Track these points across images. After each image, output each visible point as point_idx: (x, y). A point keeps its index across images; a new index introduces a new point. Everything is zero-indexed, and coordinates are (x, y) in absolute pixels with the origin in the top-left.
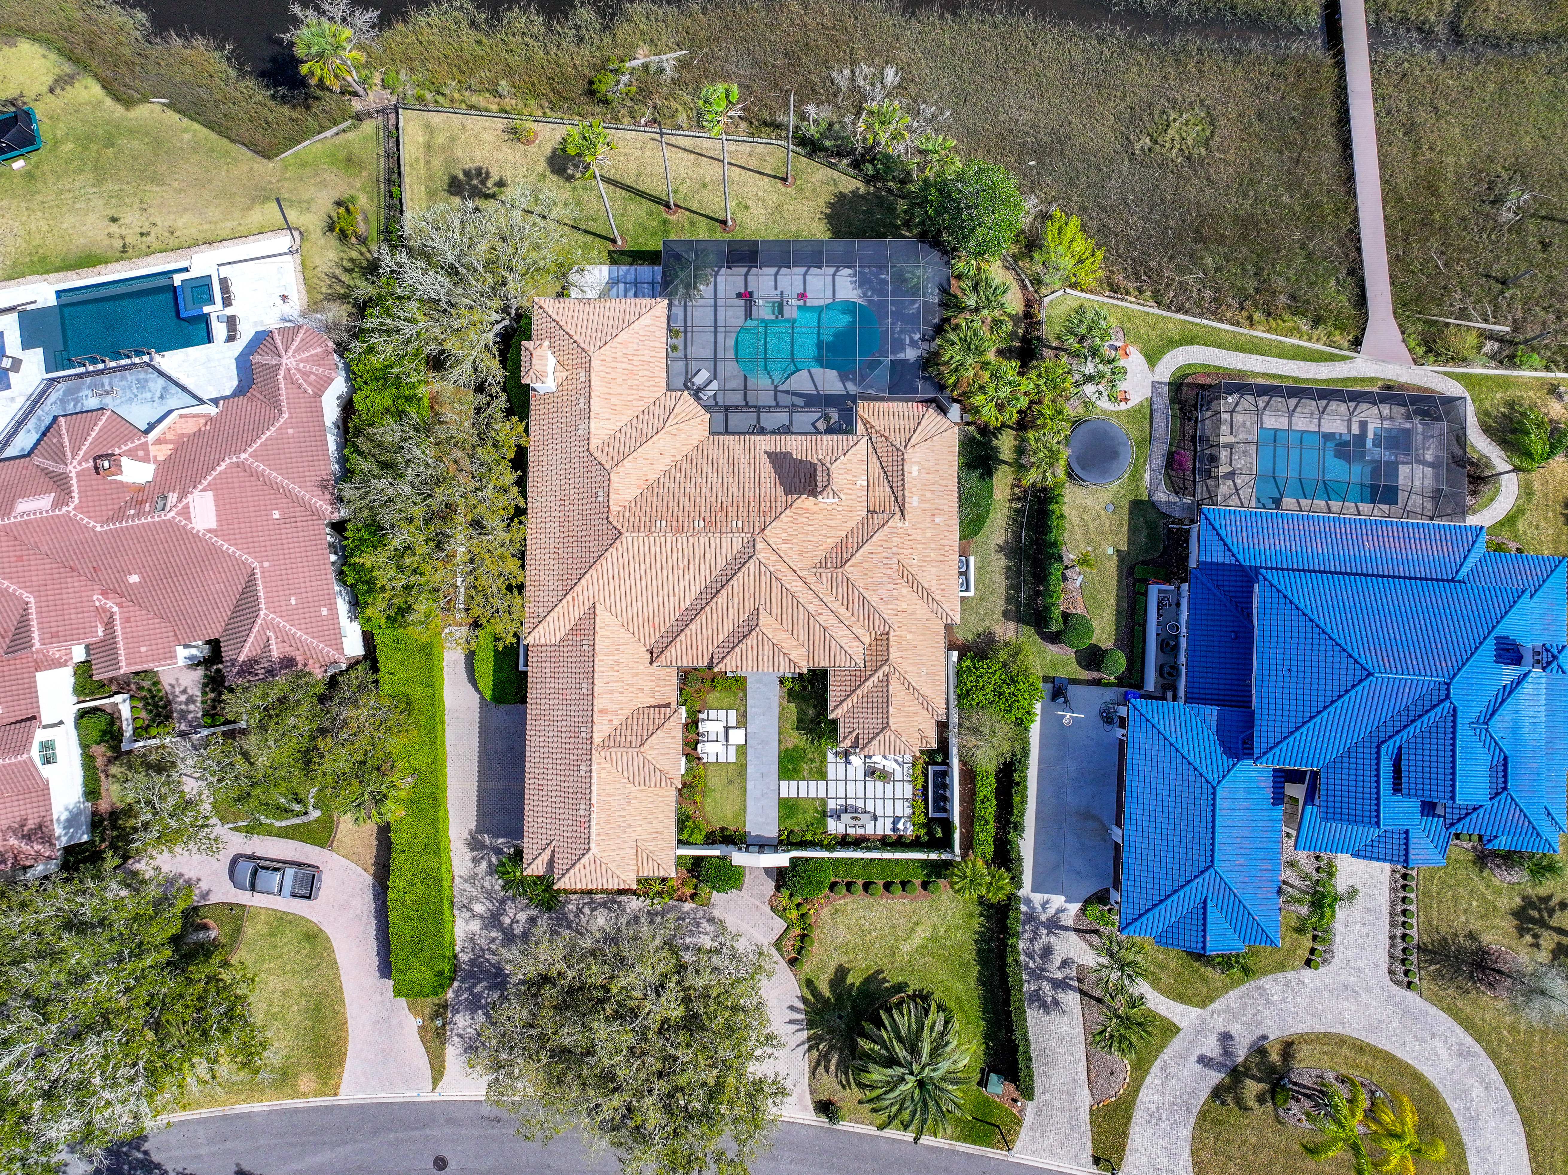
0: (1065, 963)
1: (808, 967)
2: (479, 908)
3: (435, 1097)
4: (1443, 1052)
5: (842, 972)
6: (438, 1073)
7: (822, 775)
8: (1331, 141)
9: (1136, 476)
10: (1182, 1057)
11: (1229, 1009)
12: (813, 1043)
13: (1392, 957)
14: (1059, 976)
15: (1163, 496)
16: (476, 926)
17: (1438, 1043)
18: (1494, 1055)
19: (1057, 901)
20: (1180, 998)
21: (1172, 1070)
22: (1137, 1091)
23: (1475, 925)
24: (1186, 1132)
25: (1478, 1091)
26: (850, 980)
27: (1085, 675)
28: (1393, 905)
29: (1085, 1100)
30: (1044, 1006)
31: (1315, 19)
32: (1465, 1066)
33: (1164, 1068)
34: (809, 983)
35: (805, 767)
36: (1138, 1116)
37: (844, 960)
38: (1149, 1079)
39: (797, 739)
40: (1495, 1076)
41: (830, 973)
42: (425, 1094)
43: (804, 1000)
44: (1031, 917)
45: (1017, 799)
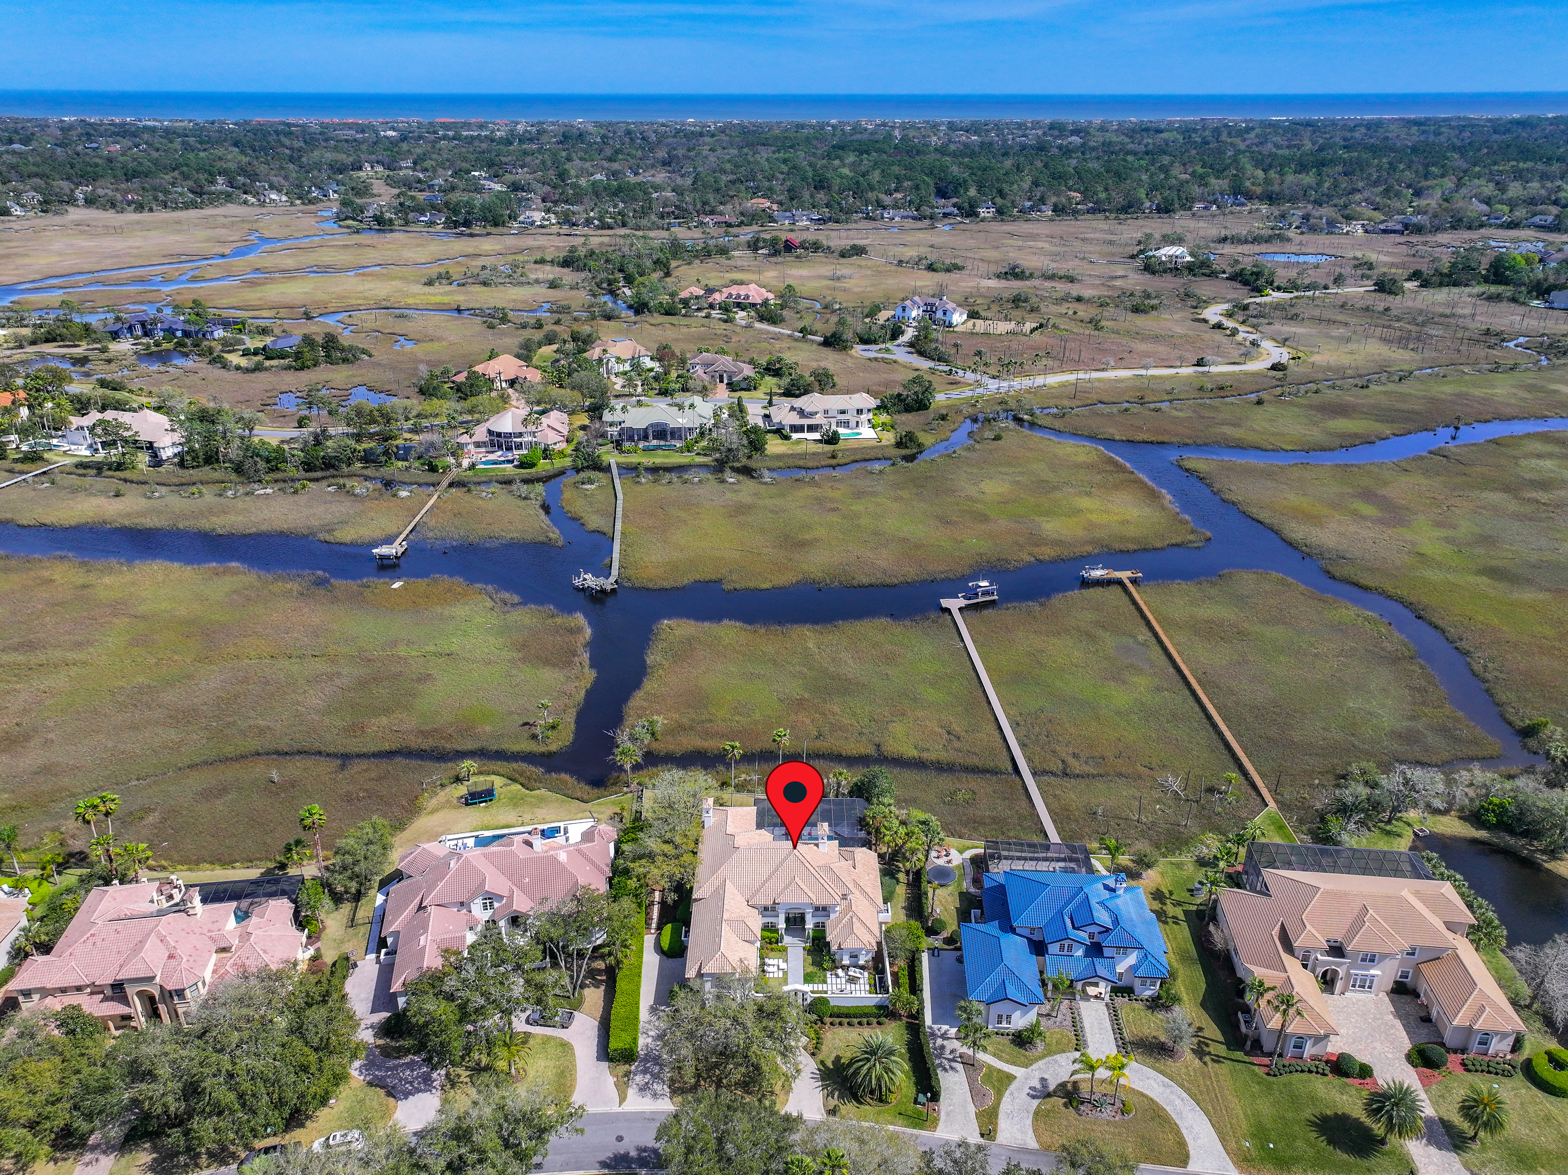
0: (952, 1052)
1: (820, 1057)
2: (651, 1033)
3: (620, 1110)
4: (1155, 1086)
5: (838, 1058)
6: (622, 1099)
7: (825, 982)
8: (1024, 798)
9: (959, 885)
10: (1019, 1089)
11: (1040, 1069)
12: (824, 1087)
13: (1118, 1046)
14: (951, 1057)
15: (972, 890)
16: (649, 1040)
17: (1152, 1082)
18: (1182, 1086)
19: (945, 1027)
20: (1014, 1063)
21: (1016, 1094)
22: (999, 1104)
23: (1154, 1034)
24: (1029, 1122)
25: (1178, 1102)
26: (843, 1061)
27: (946, 947)
28: (1113, 1026)
29: (972, 1109)
30: (945, 1070)
31: (1010, 769)
32: (1168, 1091)
33: (1012, 1094)
34: (822, 1062)
35: (817, 979)
36: (1001, 1116)
37: (839, 1053)
38: (1004, 1099)
39: (811, 969)
40: (1185, 1095)
41: (833, 1059)
42: (616, 1109)
43: (819, 1070)
44: (933, 1034)
45: (918, 976)
